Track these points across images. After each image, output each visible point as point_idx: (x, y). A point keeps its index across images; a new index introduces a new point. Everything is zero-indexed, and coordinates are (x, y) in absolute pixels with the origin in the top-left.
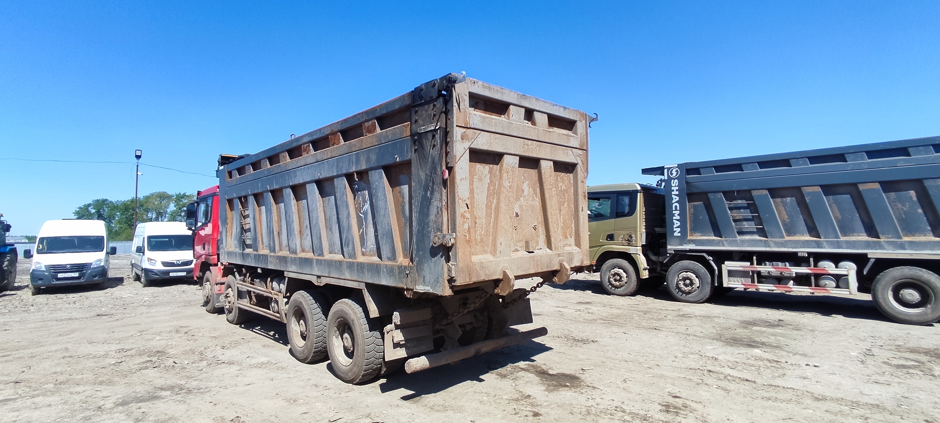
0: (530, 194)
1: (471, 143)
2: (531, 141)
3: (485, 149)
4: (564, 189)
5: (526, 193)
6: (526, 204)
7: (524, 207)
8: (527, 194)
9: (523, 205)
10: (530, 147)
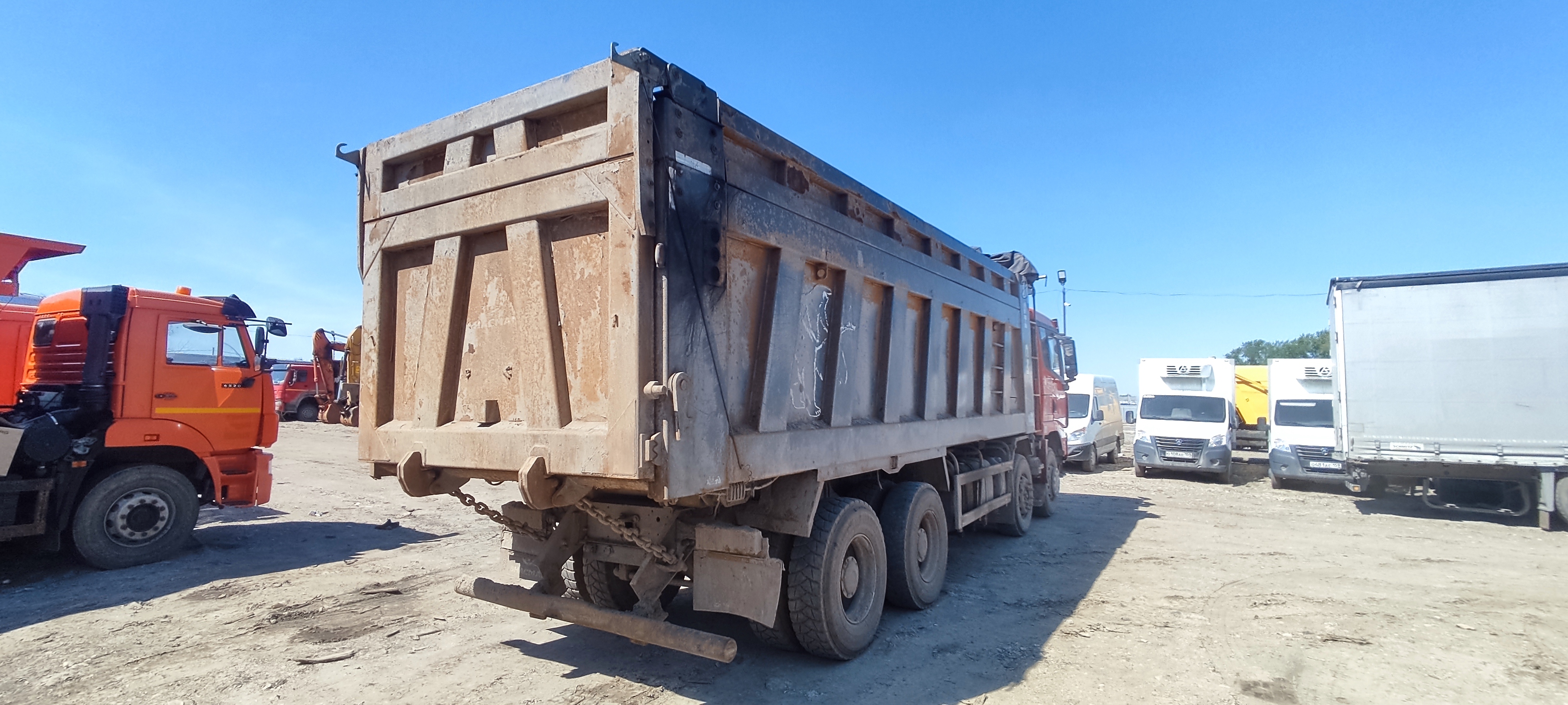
0: (501, 304)
1: (382, 241)
2: (480, 196)
3: (402, 242)
4: (590, 275)
5: (491, 303)
6: (490, 326)
7: (487, 332)
8: (494, 304)
9: (484, 329)
10: (477, 210)
